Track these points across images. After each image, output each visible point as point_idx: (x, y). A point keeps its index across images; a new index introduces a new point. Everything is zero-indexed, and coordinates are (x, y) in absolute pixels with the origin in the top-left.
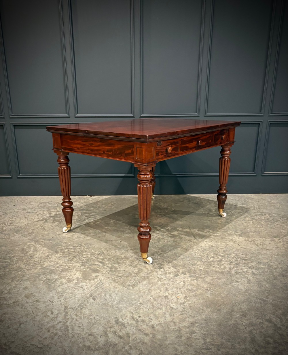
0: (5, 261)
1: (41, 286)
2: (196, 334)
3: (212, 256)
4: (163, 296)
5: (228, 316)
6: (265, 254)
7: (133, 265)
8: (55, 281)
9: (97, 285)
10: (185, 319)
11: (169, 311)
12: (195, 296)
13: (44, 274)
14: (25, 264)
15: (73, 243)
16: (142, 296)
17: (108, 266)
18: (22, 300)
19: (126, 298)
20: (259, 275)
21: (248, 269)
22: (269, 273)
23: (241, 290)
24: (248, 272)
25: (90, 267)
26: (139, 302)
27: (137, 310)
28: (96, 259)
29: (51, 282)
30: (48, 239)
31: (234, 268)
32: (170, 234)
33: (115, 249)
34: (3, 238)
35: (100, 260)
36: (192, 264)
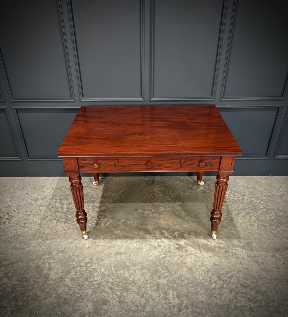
0: (23, 284)
3: (215, 280)
6: (264, 278)
7: (140, 294)
13: (59, 306)
14: (41, 289)
15: (85, 257)
17: (117, 295)
20: (256, 311)
22: (265, 308)
28: (106, 283)
30: (61, 250)
31: (233, 299)
32: (177, 244)
33: (124, 268)
34: (19, 248)
35: (110, 285)
36: (195, 293)
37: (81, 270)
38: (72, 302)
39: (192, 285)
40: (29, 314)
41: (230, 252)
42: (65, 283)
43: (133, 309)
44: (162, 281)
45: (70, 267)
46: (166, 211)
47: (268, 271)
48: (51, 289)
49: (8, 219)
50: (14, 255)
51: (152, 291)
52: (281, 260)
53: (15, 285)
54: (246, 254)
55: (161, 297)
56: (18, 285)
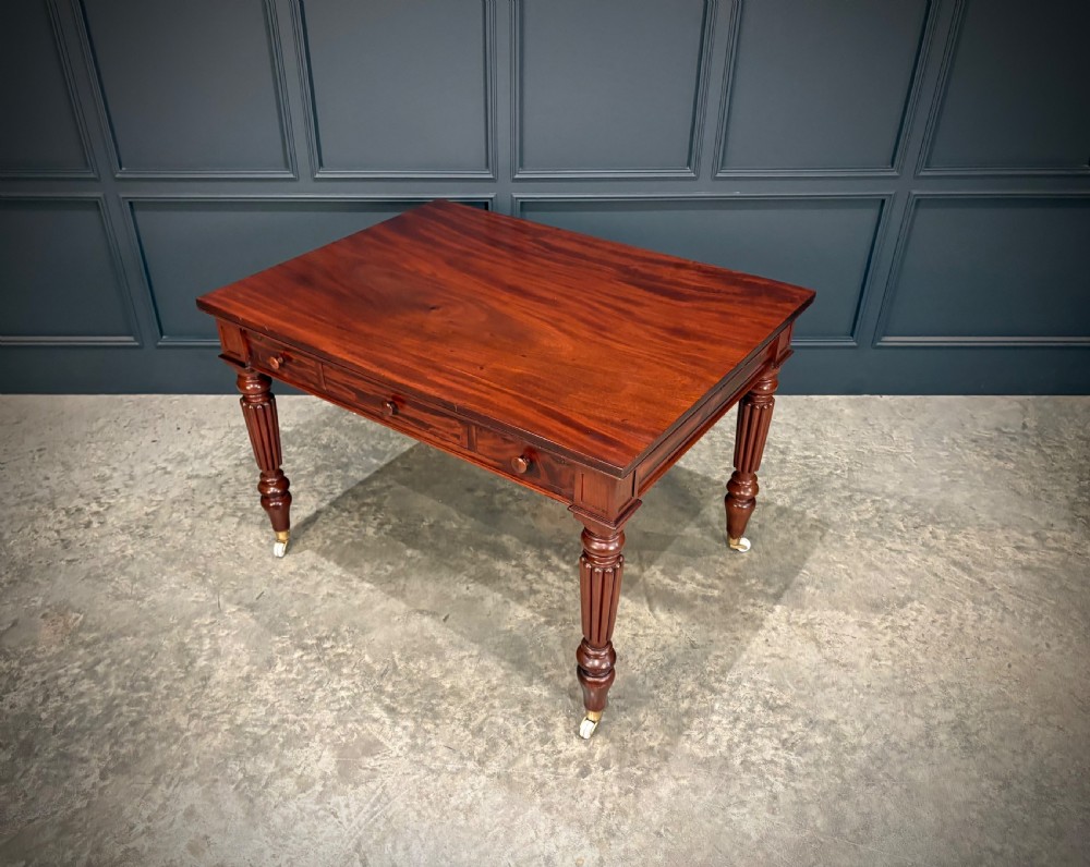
0: (135, 696)
1: (229, 804)
3: (689, 689)
4: (543, 854)
6: (833, 684)
7: (471, 725)
8: (266, 786)
9: (374, 805)
13: (238, 756)
14: (188, 710)
15: (317, 623)
16: (487, 853)
17: (405, 728)
18: (182, 862)
19: (447, 860)
20: (804, 776)
21: (777, 749)
22: (831, 769)
23: (748, 837)
24: (776, 764)
25: (360, 728)
28: (375, 694)
29: (254, 788)
30: (247, 601)
31: (740, 742)
33: (429, 654)
34: (126, 596)
35: (387, 701)
37: (305, 658)
38: (277, 746)
40: (152, 778)
41: (737, 610)
42: (257, 693)
44: (537, 692)
45: (274, 650)
47: (844, 666)
48: (218, 711)
49: (97, 513)
50: (112, 614)
51: (506, 719)
52: (885, 635)
53: (114, 698)
54: (783, 619)
55: (533, 734)
56: (122, 697)
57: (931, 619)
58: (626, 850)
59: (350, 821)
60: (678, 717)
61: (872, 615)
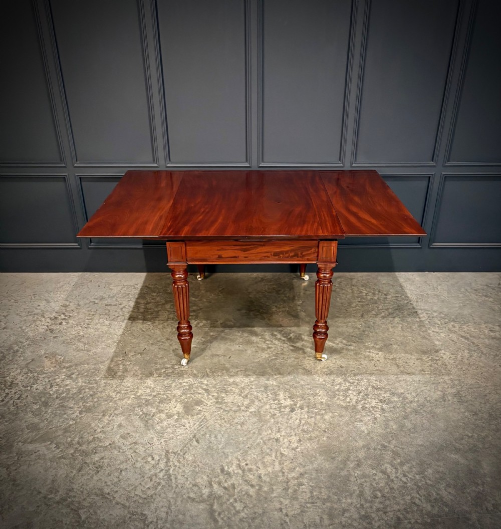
0: (91, 386)
1: (137, 423)
2: (304, 487)
3: (339, 382)
4: (274, 438)
5: (342, 466)
6: (404, 380)
7: (243, 395)
8: (152, 417)
9: (201, 423)
10: (294, 468)
11: (279, 458)
12: (310, 439)
13: (139, 406)
14: (115, 391)
15: (171, 359)
16: (251, 438)
17: (213, 396)
18: (119, 442)
19: (233, 440)
20: (389, 412)
21: (377, 403)
22: (401, 409)
23: (363, 432)
24: (377, 408)
25: (193, 396)
26: (247, 447)
27: (244, 456)
28: (199, 384)
29: (148, 417)
30: (139, 351)
31: (361, 400)
32: (292, 346)
33: (222, 370)
34: (82, 350)
35: (205, 387)
36: (313, 394)
37: (167, 372)
38: (156, 403)
39: (309, 387)
40: (102, 414)
41: (361, 354)
42: (146, 384)
43: (233, 409)
44: (271, 383)
45: (152, 369)
46: (280, 312)
47: (409, 374)
48: (129, 391)
49: (65, 319)
50: (76, 357)
51: (257, 392)
52: (428, 362)
53: (82, 386)
54: (382, 357)
55: (269, 398)
56: (85, 386)
57: (449, 357)
58: (311, 437)
59: (190, 428)
60: (334, 392)
61: (423, 355)
